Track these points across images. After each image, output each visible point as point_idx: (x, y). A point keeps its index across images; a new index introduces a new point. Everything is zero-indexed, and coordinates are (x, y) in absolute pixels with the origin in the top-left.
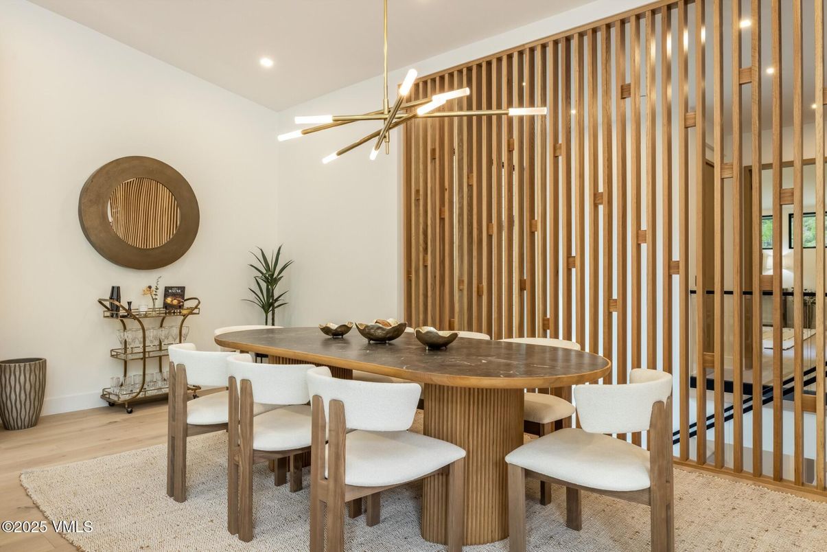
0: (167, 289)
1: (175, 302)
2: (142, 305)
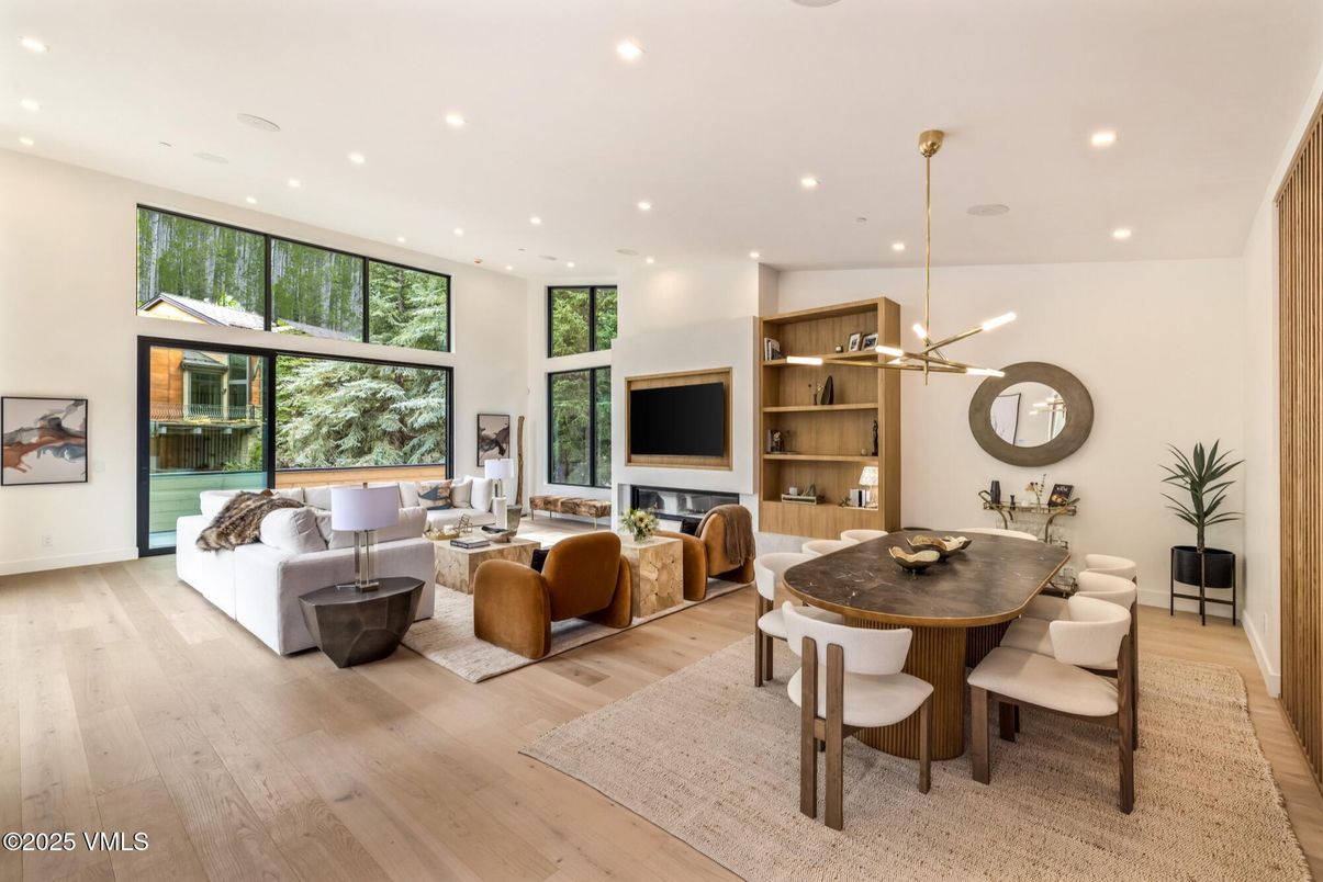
0: (1056, 486)
1: (1059, 500)
2: (1026, 498)
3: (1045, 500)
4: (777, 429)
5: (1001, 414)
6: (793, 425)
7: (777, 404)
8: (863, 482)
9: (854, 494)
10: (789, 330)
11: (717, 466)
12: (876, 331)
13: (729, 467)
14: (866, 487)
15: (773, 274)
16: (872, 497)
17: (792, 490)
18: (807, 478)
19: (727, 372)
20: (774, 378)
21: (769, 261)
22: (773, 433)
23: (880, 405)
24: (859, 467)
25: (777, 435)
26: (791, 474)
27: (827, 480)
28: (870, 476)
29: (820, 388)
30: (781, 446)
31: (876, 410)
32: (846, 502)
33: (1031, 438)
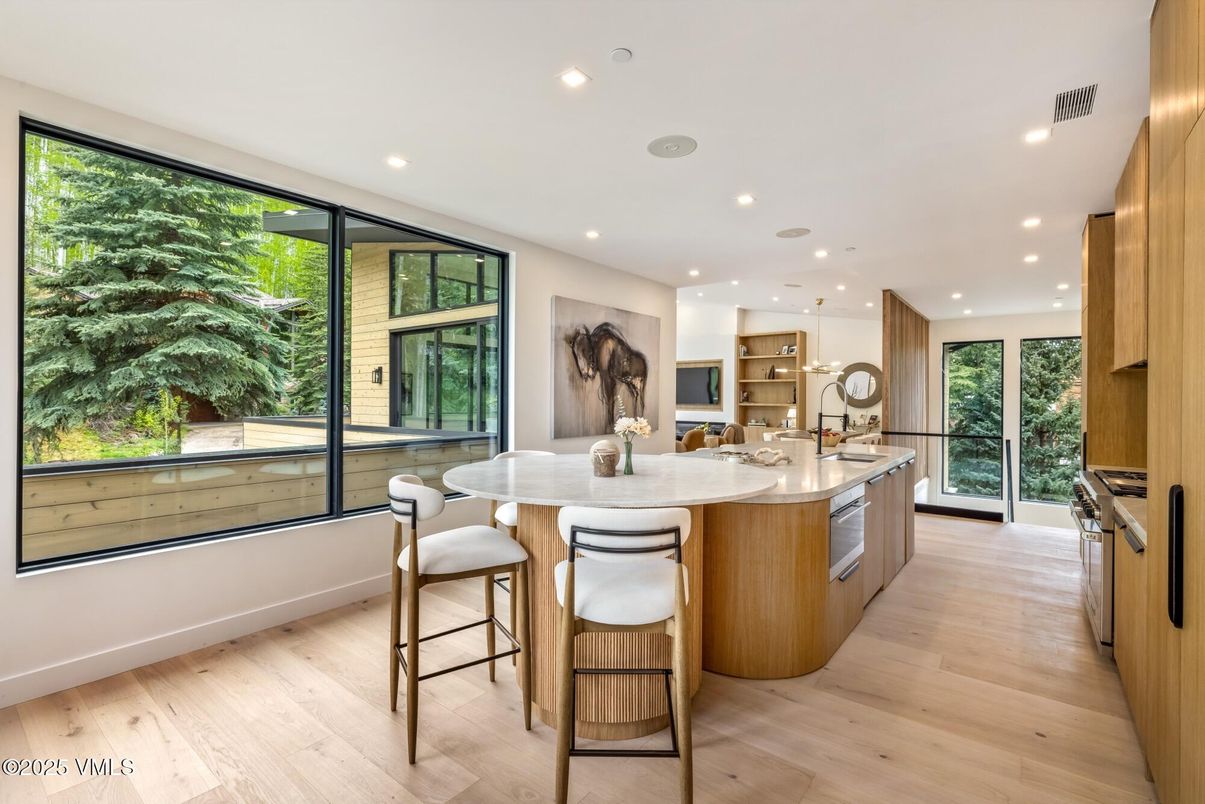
0: (871, 416)
1: (872, 422)
2: (859, 421)
3: (867, 422)
4: (745, 390)
5: (849, 387)
6: (752, 389)
7: (744, 378)
8: (789, 416)
9: (784, 422)
10: (751, 340)
11: (714, 409)
12: (795, 345)
13: (721, 410)
14: (790, 418)
15: (743, 313)
16: (793, 423)
17: (753, 421)
18: (760, 415)
19: (720, 362)
20: (743, 365)
21: (743, 307)
22: (744, 392)
23: (797, 380)
24: (786, 409)
25: (745, 394)
26: (751, 413)
27: (770, 416)
28: (792, 413)
29: (768, 371)
30: (747, 399)
31: (795, 382)
32: (780, 426)
33: (863, 395)
